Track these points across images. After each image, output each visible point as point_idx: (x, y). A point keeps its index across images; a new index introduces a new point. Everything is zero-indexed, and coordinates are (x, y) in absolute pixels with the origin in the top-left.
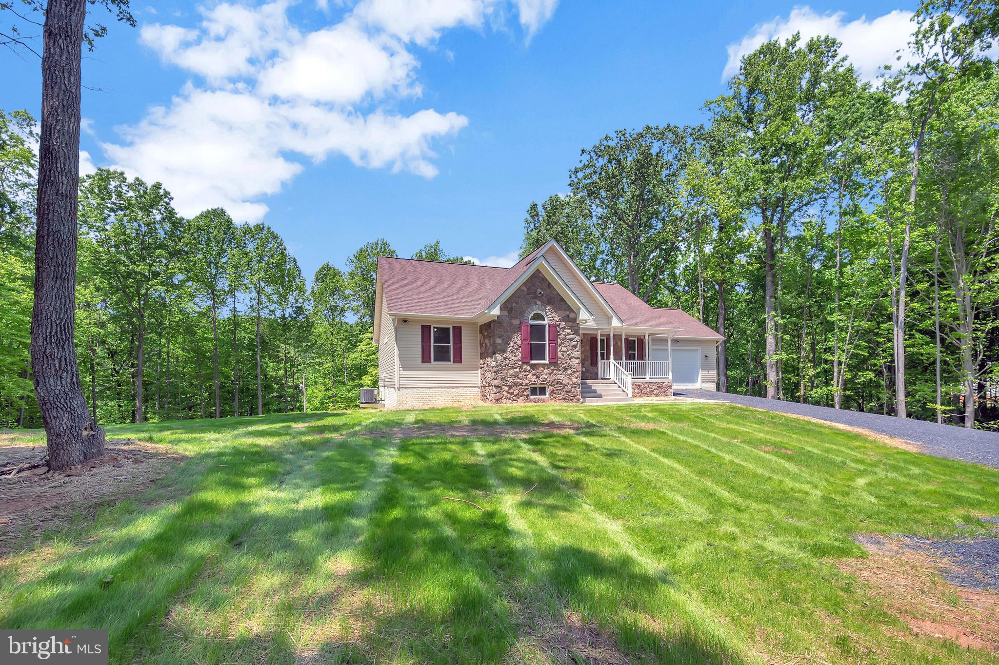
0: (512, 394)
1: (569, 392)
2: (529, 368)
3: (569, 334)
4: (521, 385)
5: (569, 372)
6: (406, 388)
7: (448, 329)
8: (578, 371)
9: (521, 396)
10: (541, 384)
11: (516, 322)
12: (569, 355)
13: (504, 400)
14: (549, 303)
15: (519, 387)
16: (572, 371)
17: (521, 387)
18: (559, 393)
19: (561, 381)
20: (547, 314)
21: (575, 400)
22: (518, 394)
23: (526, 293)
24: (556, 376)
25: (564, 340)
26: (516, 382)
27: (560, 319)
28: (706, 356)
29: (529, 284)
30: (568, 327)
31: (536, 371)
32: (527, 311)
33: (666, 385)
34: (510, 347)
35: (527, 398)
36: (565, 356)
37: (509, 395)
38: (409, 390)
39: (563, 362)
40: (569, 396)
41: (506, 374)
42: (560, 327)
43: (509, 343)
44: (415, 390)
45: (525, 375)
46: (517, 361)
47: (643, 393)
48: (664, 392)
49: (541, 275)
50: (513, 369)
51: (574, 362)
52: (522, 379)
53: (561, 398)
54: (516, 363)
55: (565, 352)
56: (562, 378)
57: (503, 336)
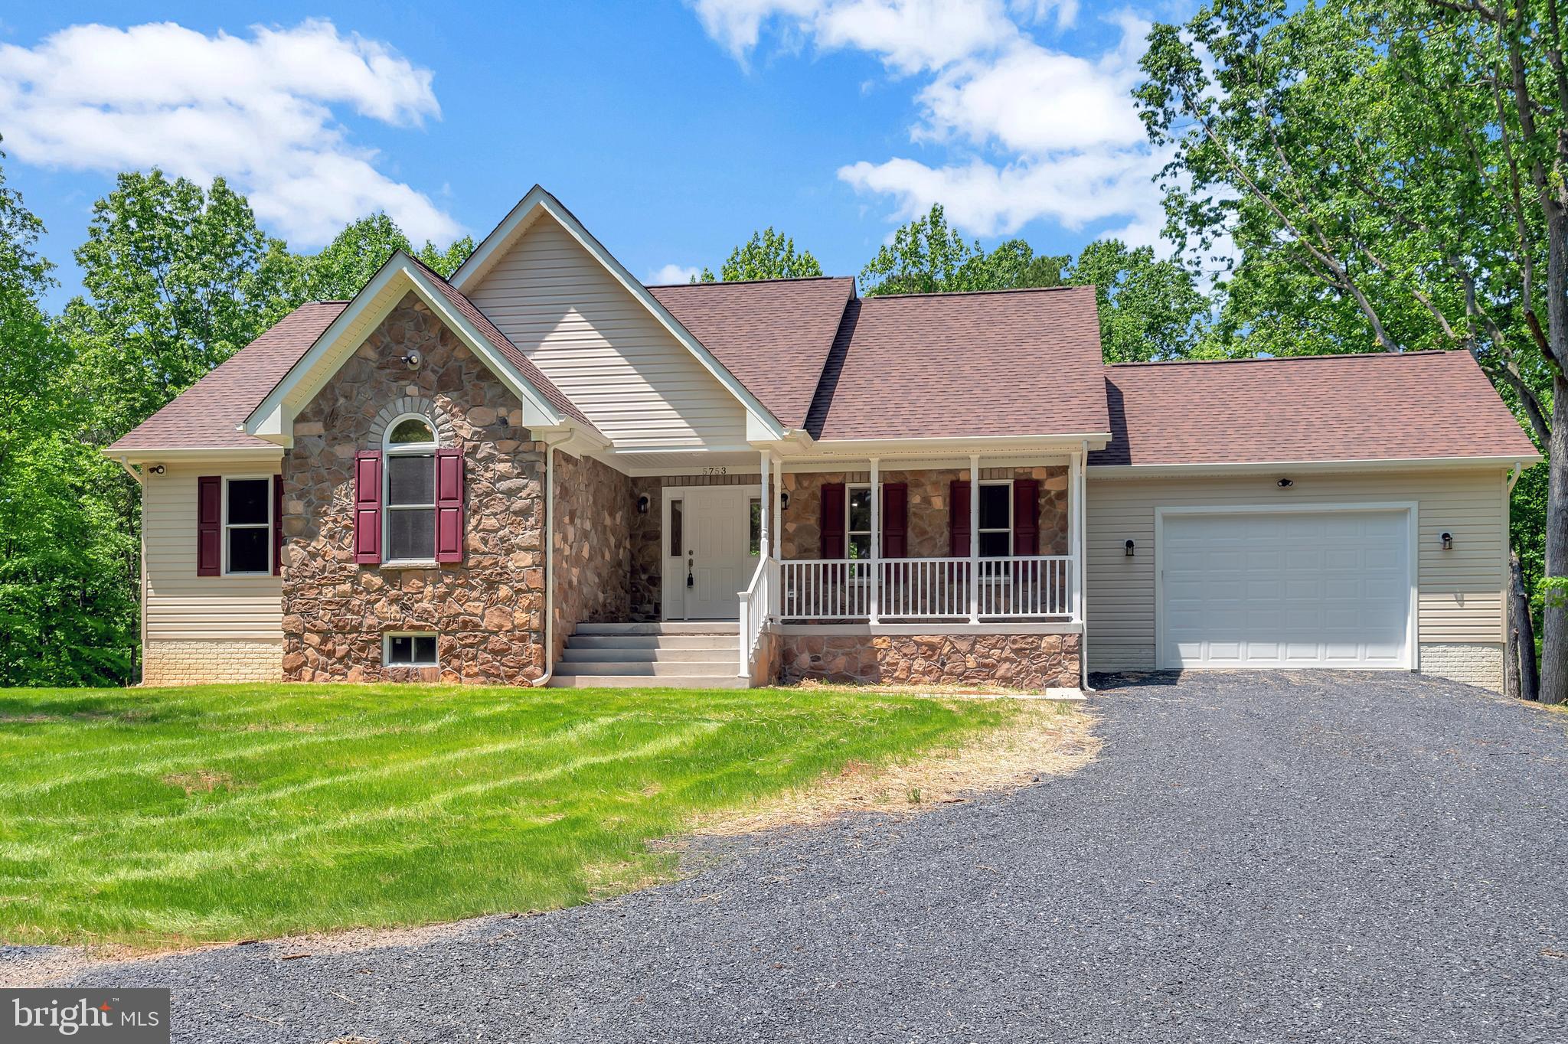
0: (330, 654)
1: (503, 652)
2: (378, 581)
3: (503, 477)
4: (356, 629)
5: (504, 591)
6: (162, 641)
7: (265, 483)
8: (530, 591)
9: (357, 661)
10: (412, 627)
11: (345, 451)
12: (503, 540)
13: (307, 672)
14: (443, 387)
15: (350, 637)
16: (512, 587)
17: (355, 635)
18: (470, 655)
19: (477, 619)
20: (438, 421)
21: (520, 678)
22: (348, 654)
23: (374, 365)
24: (462, 606)
25: (488, 494)
26: (339, 621)
27: (475, 433)
28: (1446, 536)
29: (385, 337)
30: (503, 456)
31: (400, 589)
32: (377, 419)
33: (1052, 646)
34: (327, 522)
35: (374, 667)
36: (491, 543)
37: (323, 659)
38: (169, 646)
39: (485, 564)
40: (502, 665)
41: (316, 599)
42: (478, 456)
43: (325, 512)
44: (182, 646)
45: (368, 602)
46: (347, 561)
47: (947, 673)
48: (1043, 671)
49: (417, 307)
50: (334, 585)
51: (520, 560)
52: (358, 613)
53: (476, 670)
54: (341, 569)
55: (492, 531)
56: (479, 611)
57: (308, 492)
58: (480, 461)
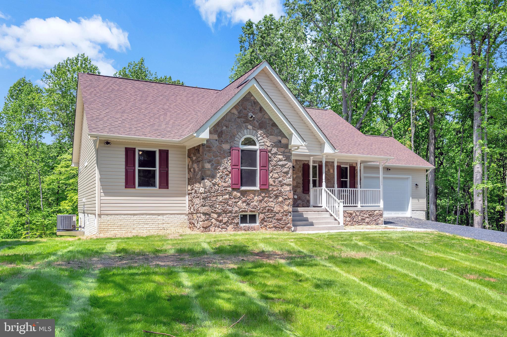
0: (221, 221)
1: (280, 220)
2: (239, 194)
3: (280, 160)
4: (231, 212)
5: (280, 199)
6: (107, 215)
7: (154, 152)
8: (289, 199)
9: (231, 224)
10: (251, 211)
11: (226, 147)
12: (280, 182)
13: (212, 228)
14: (261, 128)
15: (229, 215)
16: (283, 198)
17: (230, 214)
18: (270, 221)
19: (272, 209)
20: (259, 139)
21: (286, 228)
22: (228, 222)
23: (237, 116)
24: (267, 204)
25: (275, 166)
26: (225, 209)
27: (271, 144)
28: (416, 185)
29: (240, 107)
30: (280, 153)
31: (246, 198)
32: (237, 136)
33: (377, 214)
34: (219, 172)
35: (237, 226)
36: (276, 182)
37: (218, 223)
38: (111, 217)
39: (274, 189)
40: (280, 224)
41: (215, 201)
42: (272, 152)
43: (219, 168)
44: (117, 217)
45: (235, 202)
46: (227, 187)
47: (354, 222)
48: (375, 220)
49: (252, 98)
50: (222, 196)
51: (286, 188)
52: (231, 206)
53: (272, 226)
54: (225, 190)
55: (277, 178)
56: (273, 206)
57: (212, 160)
58: (272, 154)
